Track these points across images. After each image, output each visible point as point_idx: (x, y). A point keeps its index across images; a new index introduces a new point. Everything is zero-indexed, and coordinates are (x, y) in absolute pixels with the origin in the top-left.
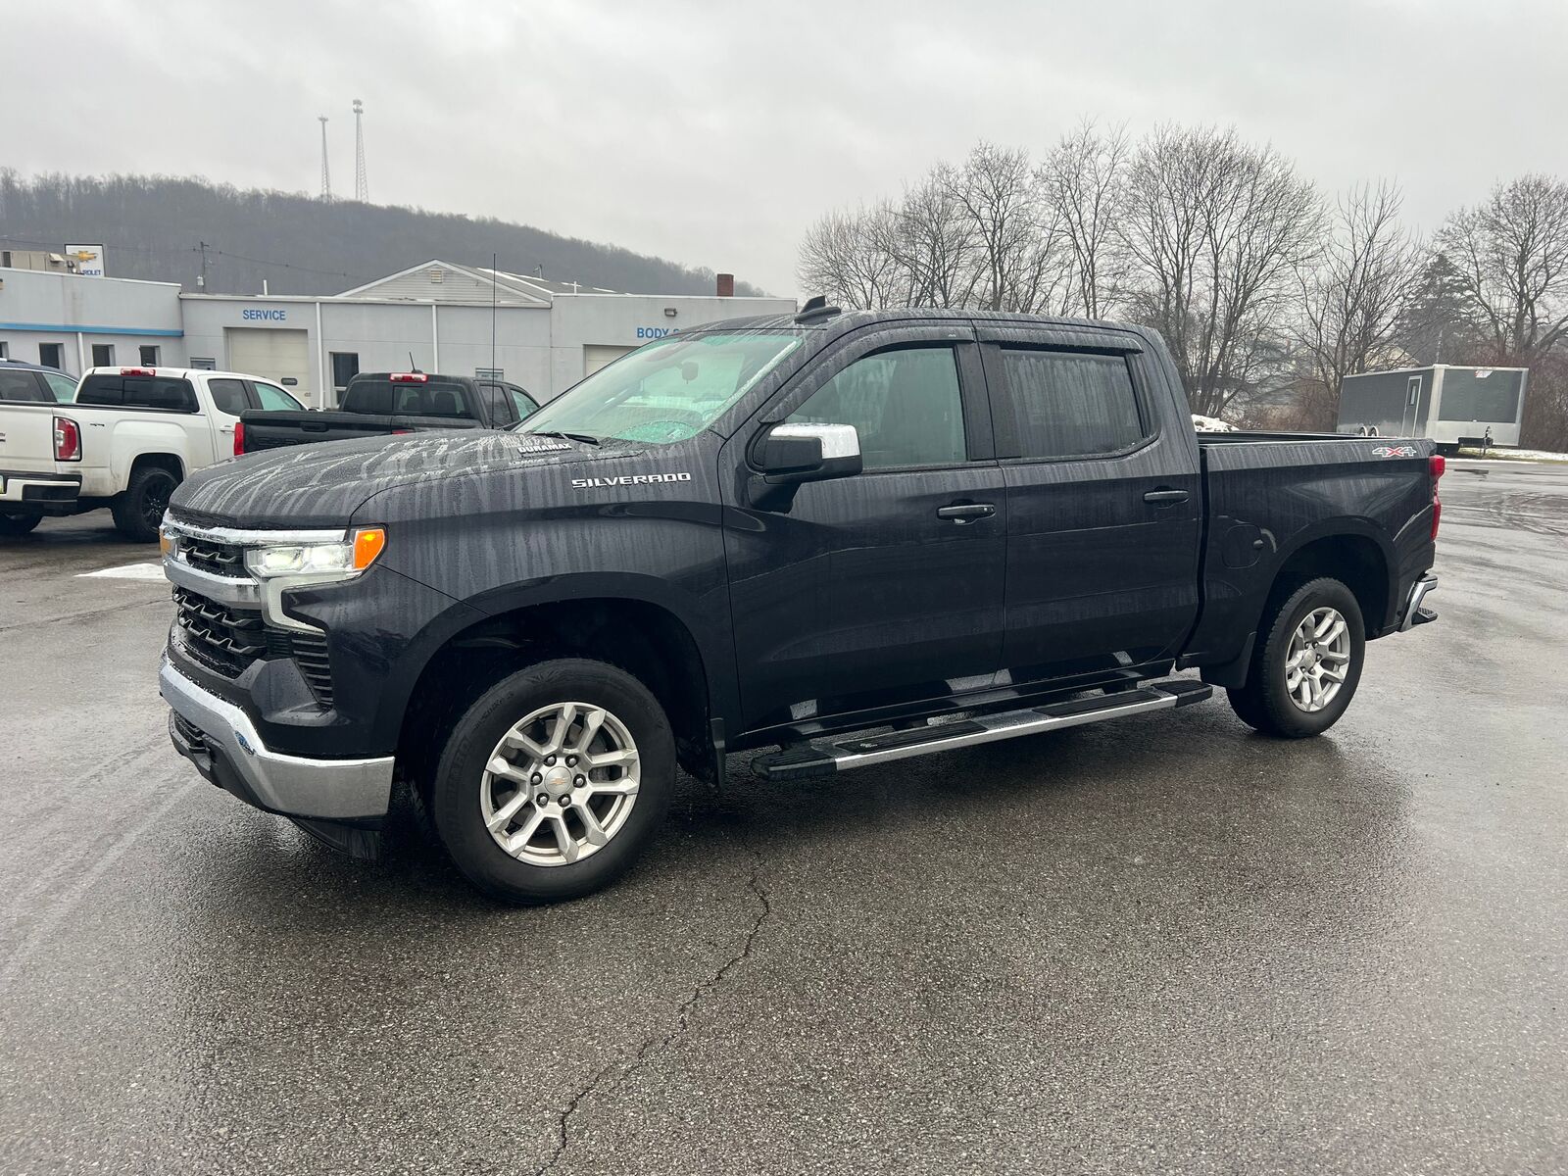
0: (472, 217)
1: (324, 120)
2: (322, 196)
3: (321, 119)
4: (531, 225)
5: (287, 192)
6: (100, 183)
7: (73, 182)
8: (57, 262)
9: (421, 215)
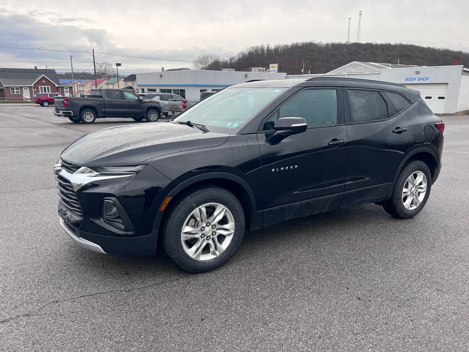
0: (393, 43)
1: (350, 19)
2: (347, 42)
3: (349, 19)
4: (413, 44)
5: (336, 42)
6: (289, 45)
7: (283, 46)
8: (260, 70)
9: (376, 45)
